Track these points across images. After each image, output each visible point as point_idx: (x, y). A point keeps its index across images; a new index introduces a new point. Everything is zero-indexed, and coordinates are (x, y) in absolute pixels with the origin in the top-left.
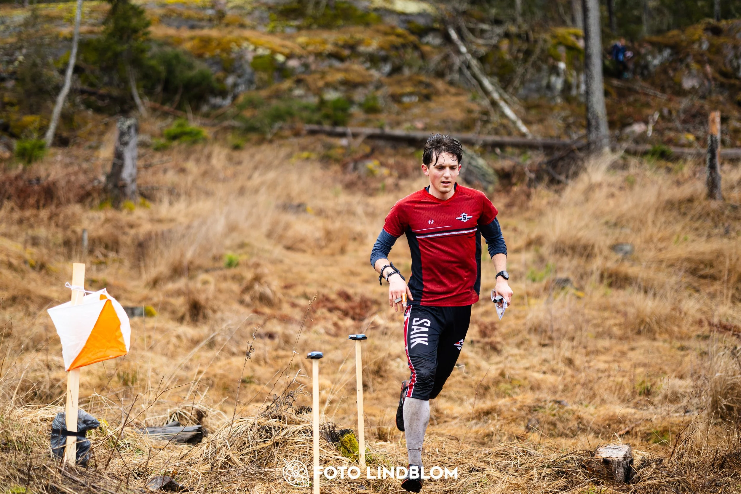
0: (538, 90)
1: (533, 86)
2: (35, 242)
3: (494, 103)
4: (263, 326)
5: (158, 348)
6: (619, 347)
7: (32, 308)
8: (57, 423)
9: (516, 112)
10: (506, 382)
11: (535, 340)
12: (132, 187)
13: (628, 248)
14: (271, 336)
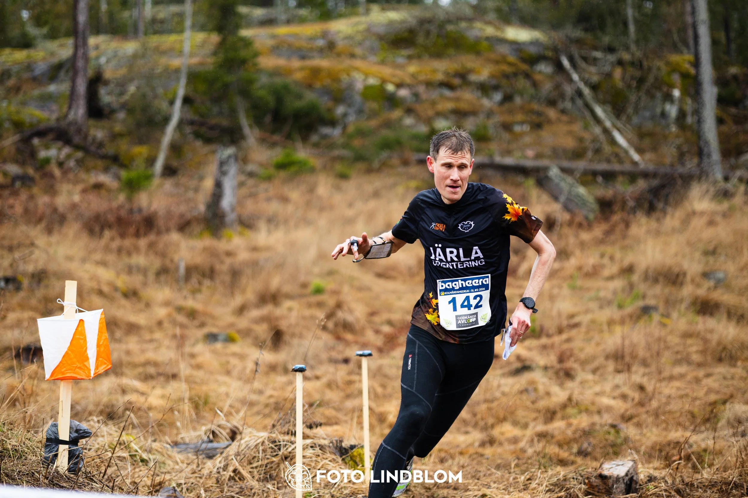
0: (653, 118)
1: (647, 114)
2: (130, 270)
3: (606, 131)
4: (342, 352)
5: (235, 373)
6: (694, 374)
7: (118, 334)
8: (50, 433)
9: (629, 141)
10: (573, 407)
11: (611, 366)
12: (231, 217)
13: (721, 275)
14: (346, 361)
